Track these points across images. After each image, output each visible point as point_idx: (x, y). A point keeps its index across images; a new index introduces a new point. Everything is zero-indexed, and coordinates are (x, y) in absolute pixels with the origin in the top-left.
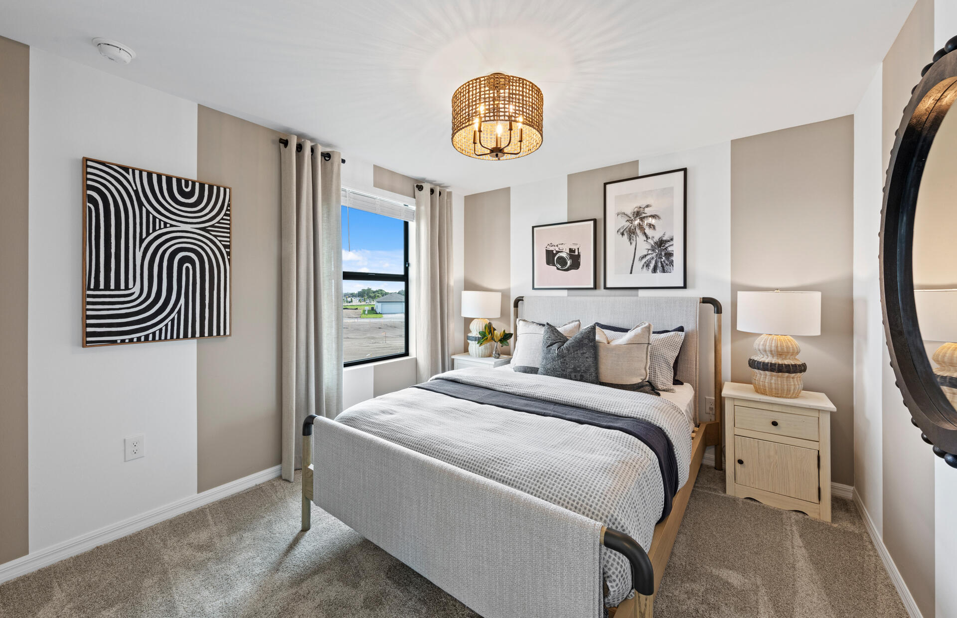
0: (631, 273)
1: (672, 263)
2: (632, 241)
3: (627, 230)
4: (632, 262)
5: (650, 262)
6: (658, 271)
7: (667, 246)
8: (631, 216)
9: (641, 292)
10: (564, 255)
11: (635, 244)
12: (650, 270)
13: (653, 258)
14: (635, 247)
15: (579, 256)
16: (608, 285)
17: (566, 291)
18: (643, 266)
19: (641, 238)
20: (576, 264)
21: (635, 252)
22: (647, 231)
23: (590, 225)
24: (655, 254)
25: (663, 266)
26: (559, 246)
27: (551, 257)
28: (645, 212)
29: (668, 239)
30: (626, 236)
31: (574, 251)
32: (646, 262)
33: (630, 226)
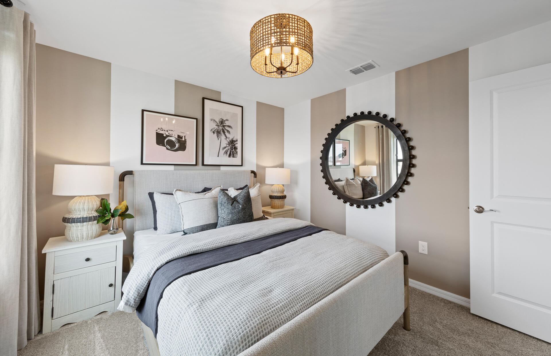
0: (218, 156)
1: (237, 152)
2: (219, 138)
3: (216, 131)
4: (219, 150)
5: (228, 151)
6: (231, 156)
7: (235, 143)
8: (218, 123)
9: (222, 168)
10: (173, 139)
11: (220, 140)
12: (228, 156)
13: (229, 149)
14: (220, 141)
15: (185, 141)
16: (205, 163)
17: (173, 166)
18: (224, 153)
19: (223, 137)
20: (183, 147)
21: (220, 145)
22: (226, 133)
23: (194, 121)
24: (230, 147)
25: (233, 154)
26: (169, 132)
27: (160, 139)
28: (226, 123)
29: (236, 140)
30: (215, 134)
31: (182, 138)
32: (225, 151)
33: (218, 129)
